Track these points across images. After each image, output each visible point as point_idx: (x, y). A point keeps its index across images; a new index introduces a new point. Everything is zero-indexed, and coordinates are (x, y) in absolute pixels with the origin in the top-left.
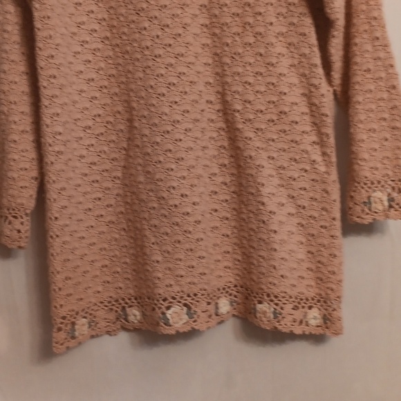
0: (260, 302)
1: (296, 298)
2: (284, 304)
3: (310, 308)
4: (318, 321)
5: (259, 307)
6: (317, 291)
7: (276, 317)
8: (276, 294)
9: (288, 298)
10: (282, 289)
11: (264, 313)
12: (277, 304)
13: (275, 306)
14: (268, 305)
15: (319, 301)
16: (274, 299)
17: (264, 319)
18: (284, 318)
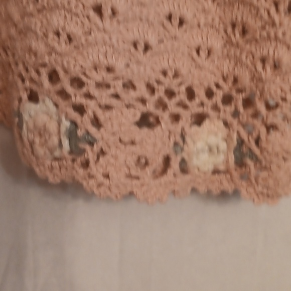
0: (33, 97)
1: (152, 90)
2: (108, 108)
3: (199, 119)
4: (219, 160)
5: (30, 109)
6: (227, 67)
7: (75, 151)
8: (76, 71)
9: (118, 86)
10: (95, 55)
11: (42, 132)
12: (80, 109)
13: (75, 115)
14: (53, 108)
15: (227, 100)
16: (70, 90)
17: (40, 151)
18: (102, 152)
